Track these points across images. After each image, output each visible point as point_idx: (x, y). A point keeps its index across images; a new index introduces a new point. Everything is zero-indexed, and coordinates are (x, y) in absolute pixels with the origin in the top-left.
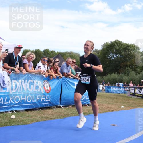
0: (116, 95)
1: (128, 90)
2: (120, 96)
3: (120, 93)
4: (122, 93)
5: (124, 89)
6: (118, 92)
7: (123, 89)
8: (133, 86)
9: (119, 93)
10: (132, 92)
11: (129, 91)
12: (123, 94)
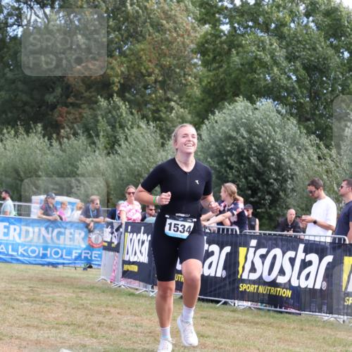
0: (30, 279)
1: (109, 247)
2: (58, 282)
3: (54, 265)
4: (73, 263)
5: (87, 237)
6: (44, 256)
7: (80, 235)
8: (143, 218)
9: (49, 264)
10: (132, 259)
11: (116, 249)
12: (78, 273)
